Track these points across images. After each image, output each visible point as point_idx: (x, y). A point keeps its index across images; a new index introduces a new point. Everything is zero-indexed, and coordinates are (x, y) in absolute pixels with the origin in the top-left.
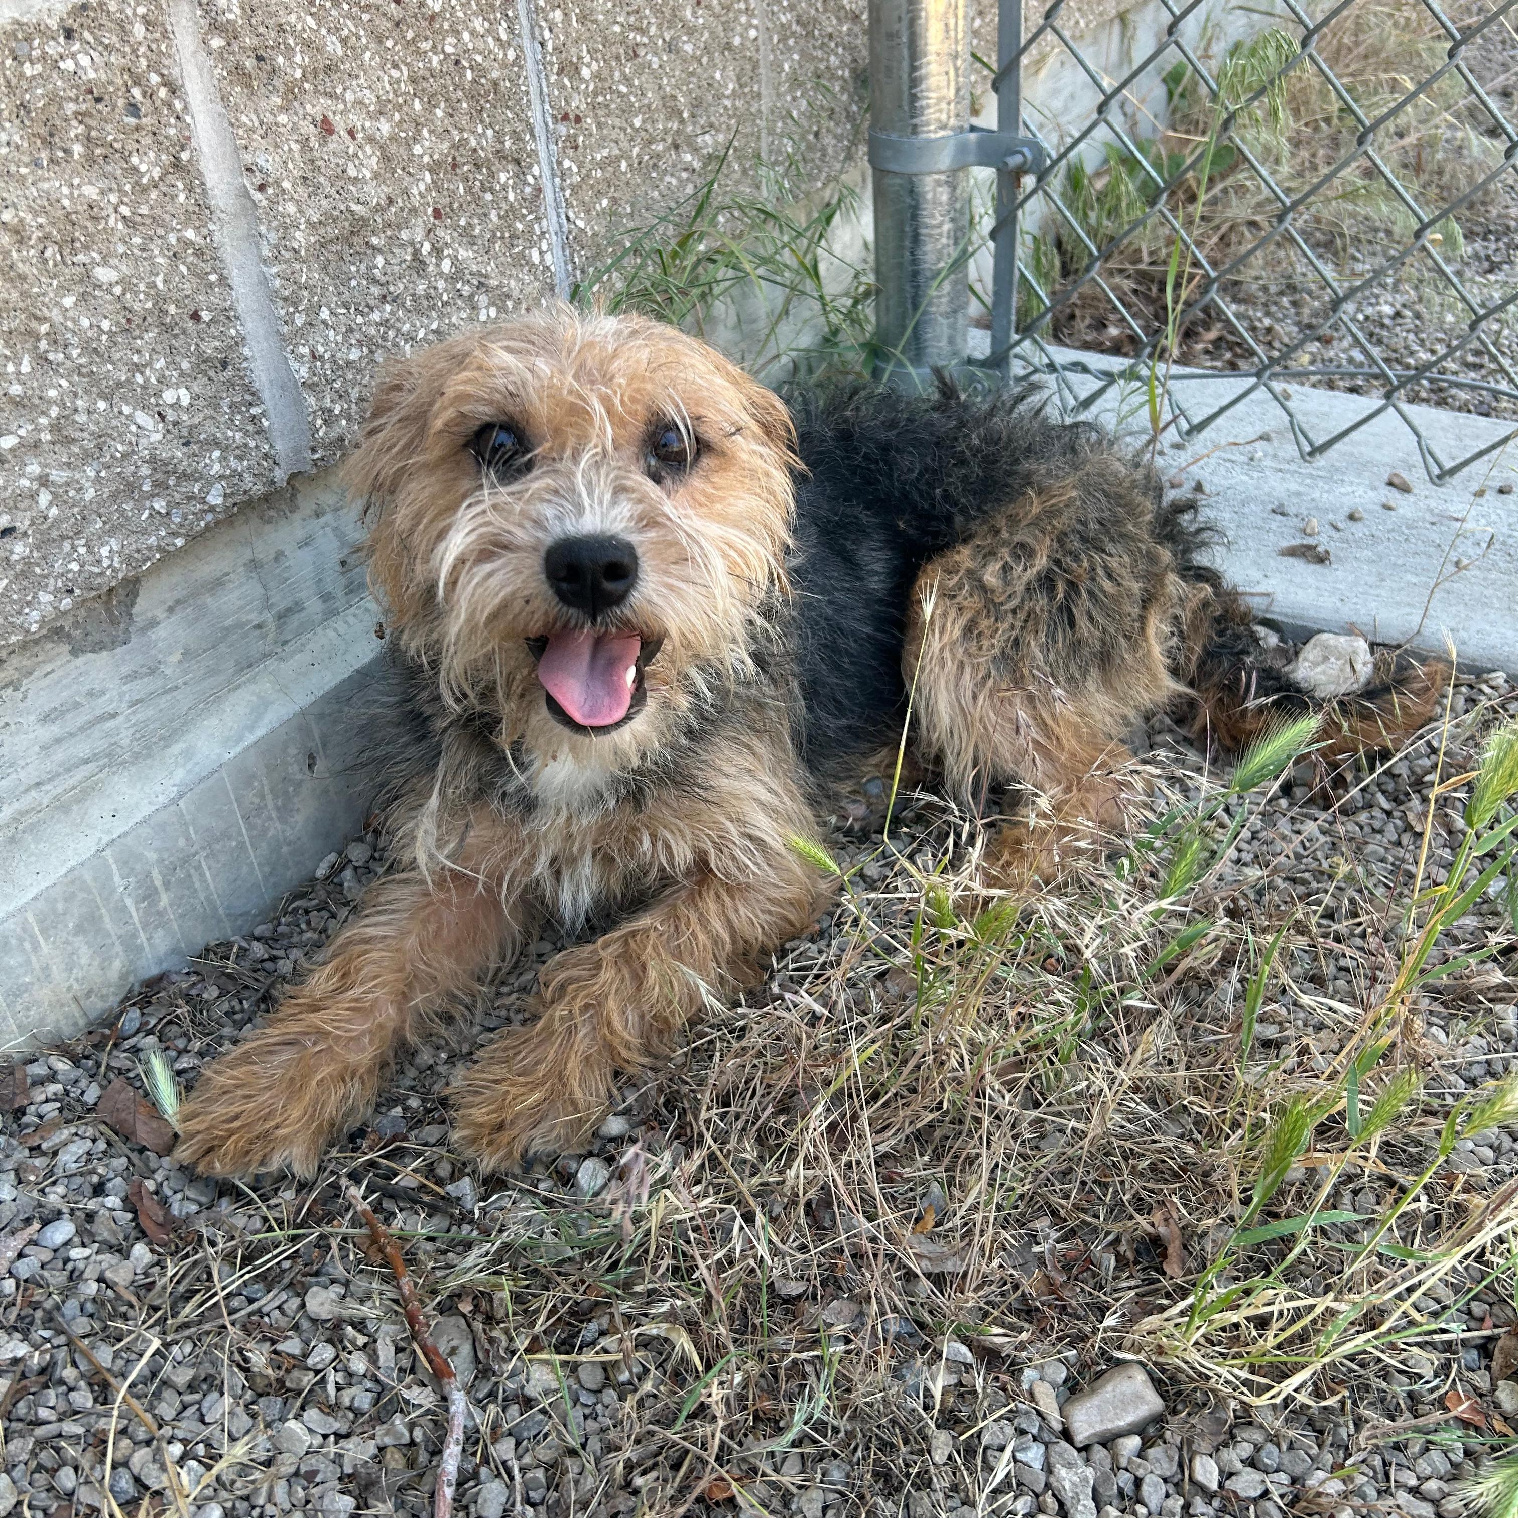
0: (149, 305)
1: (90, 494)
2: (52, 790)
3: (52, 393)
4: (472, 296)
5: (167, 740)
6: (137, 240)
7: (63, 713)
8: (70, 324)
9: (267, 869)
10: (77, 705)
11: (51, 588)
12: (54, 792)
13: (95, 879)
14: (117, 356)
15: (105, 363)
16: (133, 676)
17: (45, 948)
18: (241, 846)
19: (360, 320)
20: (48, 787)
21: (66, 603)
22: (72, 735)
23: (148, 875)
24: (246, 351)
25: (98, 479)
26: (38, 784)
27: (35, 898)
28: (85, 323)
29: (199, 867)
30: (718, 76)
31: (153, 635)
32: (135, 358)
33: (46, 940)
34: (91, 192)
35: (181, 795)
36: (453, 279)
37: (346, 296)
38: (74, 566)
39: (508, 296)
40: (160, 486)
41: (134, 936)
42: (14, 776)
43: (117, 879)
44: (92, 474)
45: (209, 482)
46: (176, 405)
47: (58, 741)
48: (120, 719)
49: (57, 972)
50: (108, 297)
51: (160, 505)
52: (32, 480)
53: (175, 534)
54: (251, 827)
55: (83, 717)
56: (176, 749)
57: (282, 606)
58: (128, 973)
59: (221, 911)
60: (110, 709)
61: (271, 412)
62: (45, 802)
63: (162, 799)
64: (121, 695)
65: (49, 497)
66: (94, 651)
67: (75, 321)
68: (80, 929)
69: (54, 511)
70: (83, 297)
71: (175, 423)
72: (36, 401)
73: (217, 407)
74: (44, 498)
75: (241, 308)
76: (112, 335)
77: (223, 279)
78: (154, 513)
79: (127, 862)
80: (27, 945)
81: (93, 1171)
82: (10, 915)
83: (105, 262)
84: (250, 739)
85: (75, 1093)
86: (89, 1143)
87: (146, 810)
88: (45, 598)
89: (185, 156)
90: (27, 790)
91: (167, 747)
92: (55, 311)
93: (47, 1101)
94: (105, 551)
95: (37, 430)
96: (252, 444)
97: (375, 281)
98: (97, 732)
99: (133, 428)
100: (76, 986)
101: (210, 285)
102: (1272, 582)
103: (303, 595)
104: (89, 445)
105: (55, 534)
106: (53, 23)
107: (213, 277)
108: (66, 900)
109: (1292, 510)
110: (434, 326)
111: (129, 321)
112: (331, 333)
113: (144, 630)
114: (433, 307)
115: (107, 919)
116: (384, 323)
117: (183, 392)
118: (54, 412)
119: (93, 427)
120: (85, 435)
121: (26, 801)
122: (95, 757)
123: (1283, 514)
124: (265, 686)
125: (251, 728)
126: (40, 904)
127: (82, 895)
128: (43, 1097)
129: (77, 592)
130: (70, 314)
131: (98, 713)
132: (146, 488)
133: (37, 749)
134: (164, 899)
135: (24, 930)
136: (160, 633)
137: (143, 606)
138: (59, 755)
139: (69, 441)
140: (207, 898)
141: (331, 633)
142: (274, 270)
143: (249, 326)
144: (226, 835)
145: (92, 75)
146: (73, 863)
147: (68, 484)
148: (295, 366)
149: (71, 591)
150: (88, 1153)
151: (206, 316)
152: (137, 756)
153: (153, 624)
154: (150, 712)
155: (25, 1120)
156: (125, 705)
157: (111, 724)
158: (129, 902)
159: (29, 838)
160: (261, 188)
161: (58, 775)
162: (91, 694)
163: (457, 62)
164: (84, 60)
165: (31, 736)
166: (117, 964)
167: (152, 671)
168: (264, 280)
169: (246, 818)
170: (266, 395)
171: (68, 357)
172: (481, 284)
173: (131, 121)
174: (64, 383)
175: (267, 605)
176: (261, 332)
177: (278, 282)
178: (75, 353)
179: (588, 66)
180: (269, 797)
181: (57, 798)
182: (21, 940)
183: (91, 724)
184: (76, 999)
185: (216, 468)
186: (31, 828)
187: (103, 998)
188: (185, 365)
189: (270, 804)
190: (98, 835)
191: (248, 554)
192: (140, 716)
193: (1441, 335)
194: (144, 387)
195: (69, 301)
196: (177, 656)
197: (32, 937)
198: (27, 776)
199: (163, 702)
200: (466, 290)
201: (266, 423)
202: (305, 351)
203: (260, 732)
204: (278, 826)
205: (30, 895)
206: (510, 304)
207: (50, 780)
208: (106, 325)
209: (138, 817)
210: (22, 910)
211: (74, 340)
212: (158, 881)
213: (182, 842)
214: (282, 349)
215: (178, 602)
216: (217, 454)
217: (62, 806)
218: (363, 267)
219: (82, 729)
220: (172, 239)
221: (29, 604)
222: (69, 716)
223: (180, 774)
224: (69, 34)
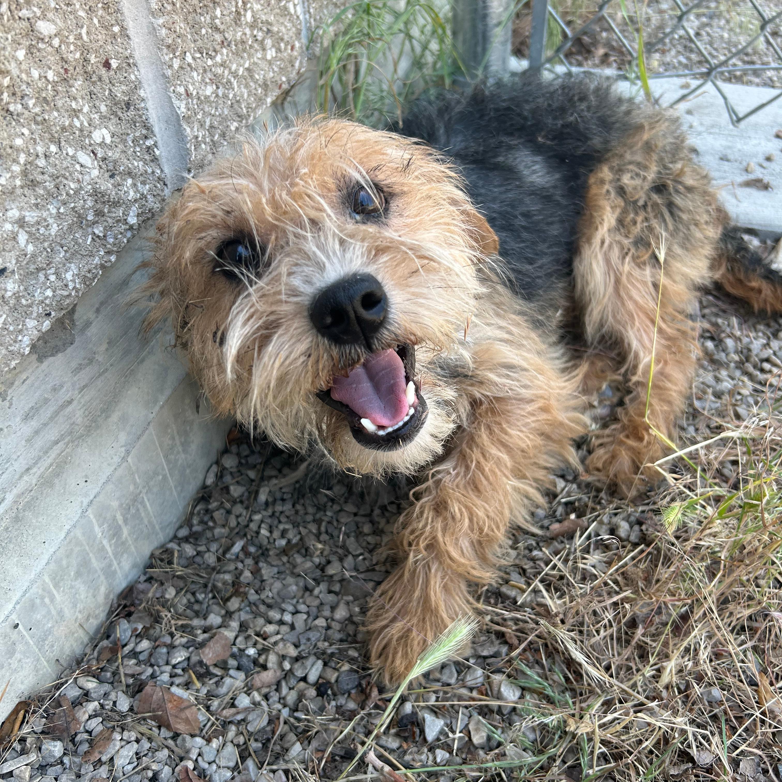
0: (78, 55)
1: (54, 229)
2: (37, 471)
3: (19, 142)
4: (263, 40)
5: (107, 412)
7: (37, 410)
8: (24, 76)
9: (179, 489)
10: (46, 401)
11: (35, 315)
12: (39, 473)
13: (84, 534)
14: (60, 103)
15: (51, 110)
16: (80, 368)
17: (58, 597)
18: (165, 477)
19: (210, 62)
20: (35, 470)
21: (47, 325)
22: (45, 425)
23: (114, 519)
24: (142, 93)
25: (59, 216)
26: (28, 469)
27: (47, 564)
28: (35, 74)
29: (142, 502)
31: (89, 333)
32: (74, 105)
33: (58, 591)
35: (128, 453)
36: (252, 26)
37: (200, 43)
38: (49, 293)
39: (282, 39)
40: (99, 213)
41: (110, 565)
42: (11, 469)
43: (97, 529)
44: (54, 211)
45: (128, 205)
46: (103, 144)
47: (37, 432)
48: (75, 403)
49: (67, 613)
50: (50, 49)
51: (99, 230)
52: (13, 223)
53: (109, 253)
54: (168, 462)
55: (51, 409)
56: (115, 417)
58: (109, 592)
59: (157, 527)
60: (67, 398)
61: (160, 144)
62: (34, 482)
63: (116, 461)
64: (73, 385)
65: (26, 237)
66: (52, 355)
67: (28, 73)
68: (78, 574)
69: (30, 248)
70: (30, 50)
71: (104, 159)
72: (9, 151)
73: (124, 142)
74: (22, 238)
75: (137, 55)
76: (55, 83)
77: (123, 29)
78: (96, 237)
79: (101, 514)
80: (47, 600)
81: (147, 768)
82: (33, 582)
83: (44, 17)
84: (163, 398)
85: (109, 705)
86: (135, 745)
87: (107, 472)
88: (31, 323)
90: (21, 477)
91: (107, 417)
92: (13, 65)
93: (90, 717)
94: (69, 276)
95: (13, 177)
96: (150, 171)
97: (217, 29)
98: (61, 418)
99: (78, 167)
100: (80, 616)
101: (114, 37)
102: (745, 204)
104: (50, 185)
105: (32, 267)
107: (116, 29)
108: (68, 557)
109: (731, 157)
110: (247, 65)
111: (66, 71)
112: (195, 74)
113: (82, 331)
114: (244, 50)
115: (93, 561)
116: (223, 65)
117: (104, 131)
118: (22, 158)
119: (51, 170)
120: (46, 177)
121: (21, 486)
122: (62, 437)
123: (728, 160)
125: (161, 390)
126: (52, 566)
127: (77, 549)
128: (87, 716)
129: (53, 313)
130: (23, 67)
131: (60, 403)
132: (90, 218)
133: (23, 442)
134: (125, 532)
135: (44, 590)
136: (93, 330)
138: (39, 443)
139: (33, 184)
140: (150, 522)
142: (161, 21)
143: (142, 71)
144: (156, 473)
146: (67, 527)
147: (38, 223)
148: (176, 103)
149: (49, 315)
150: (137, 754)
151: (114, 63)
153: (88, 324)
154: (92, 393)
155: (78, 738)
156: (77, 392)
157: (70, 409)
158: (105, 542)
159: (29, 514)
161: (40, 458)
162: (54, 389)
165: (19, 434)
166: (103, 590)
167: (91, 361)
168: (153, 30)
169: (166, 457)
170: (156, 129)
171: (26, 107)
172: (269, 31)
174: (26, 131)
176: (151, 76)
177: (164, 31)
178: (31, 103)
180: (177, 438)
181: (41, 476)
182: (42, 598)
183: (57, 413)
184: (81, 625)
185: (132, 193)
186: (29, 505)
187: (96, 617)
188: (103, 108)
189: (178, 442)
190: (80, 499)
192: (87, 398)
193: (724, 45)
194: (81, 130)
195: (21, 54)
196: (105, 346)
197: (50, 592)
198: (19, 466)
199: (100, 383)
200: (260, 35)
201: (157, 152)
202: (181, 90)
203: (167, 392)
204: (183, 456)
205: (44, 562)
206: (282, 45)
207: (36, 463)
208: (51, 75)
209: (103, 479)
210: (40, 575)
211: (28, 91)
212: (121, 522)
213: (132, 488)
214: (166, 89)
215: (102, 304)
216: (130, 181)
217: (45, 482)
218: (208, 17)
219: (52, 418)
221: (20, 331)
222: (41, 411)
223: (123, 437)
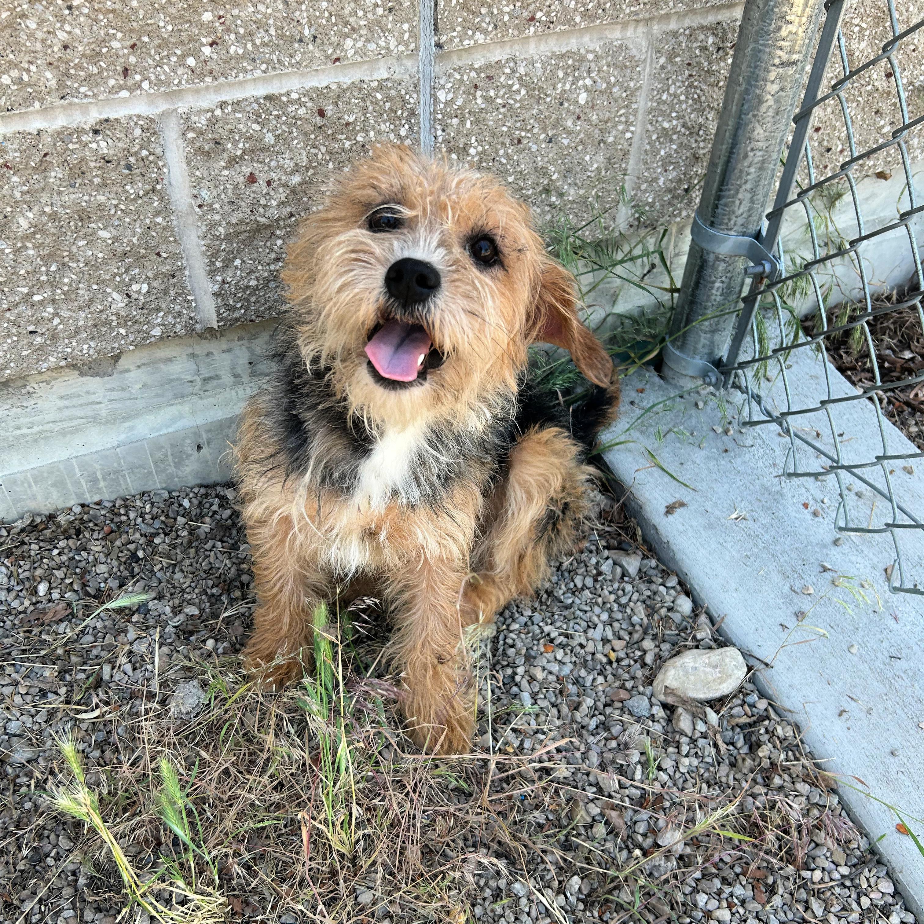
0: (128, 249)
1: (81, 323)
3: (66, 280)
5: (125, 419)
6: (127, 220)
7: (71, 398)
8: (81, 253)
10: (79, 396)
11: (55, 356)
12: (62, 427)
13: (65, 469)
14: (106, 268)
15: (98, 270)
16: (112, 390)
17: (35, 488)
19: (261, 268)
20: (59, 424)
21: (63, 363)
22: (75, 406)
23: (95, 473)
24: (186, 273)
25: (86, 318)
26: (54, 422)
27: (32, 469)
28: (90, 253)
29: (124, 476)
30: (587, 158)
31: (127, 375)
32: (117, 270)
33: (36, 485)
34: (101, 198)
35: (119, 446)
38: (69, 350)
40: (122, 324)
41: (83, 494)
43: (77, 470)
44: (83, 315)
45: (153, 326)
46: (139, 292)
47: (67, 407)
48: (102, 405)
50: (104, 244)
51: (122, 331)
52: (49, 314)
53: (129, 344)
54: (157, 466)
55: (81, 401)
56: (127, 424)
57: (207, 376)
60: (97, 400)
62: (55, 430)
63: (109, 446)
64: (105, 396)
65: (59, 321)
66: (92, 376)
67: (84, 252)
68: (54, 485)
69: (61, 327)
70: (91, 242)
71: (136, 299)
72: (56, 283)
73: (166, 293)
74: (56, 321)
75: (185, 254)
76: (105, 259)
77: (176, 240)
78: (119, 334)
79: (83, 466)
80: (26, 485)
82: (19, 472)
83: (105, 228)
84: (165, 431)
87: (99, 448)
88: (52, 359)
89: (159, 187)
90: (48, 423)
91: (123, 422)
92: (73, 247)
94: (86, 347)
95: (55, 294)
96: (185, 312)
98: (89, 408)
99: (110, 299)
101: (169, 242)
103: (222, 373)
104: (83, 303)
106: (87, 128)
107: (171, 239)
108: (49, 473)
111: (115, 255)
112: (238, 272)
113: (121, 372)
115: (69, 485)
117: (144, 286)
118: (66, 288)
119: (86, 297)
120: (82, 299)
121: (47, 427)
122: (87, 417)
124: (186, 408)
125: (168, 427)
126: (35, 472)
127: (57, 473)
129: (69, 360)
130: (82, 249)
131: (91, 400)
132: (114, 324)
133: (55, 408)
134: (102, 484)
135: (25, 479)
136: (133, 375)
137: (123, 363)
138: (67, 413)
139: (73, 300)
140: (127, 488)
141: (233, 393)
142: (204, 242)
143: (190, 262)
144: (142, 467)
145: (105, 151)
146: (54, 459)
147: (70, 318)
148: (212, 284)
149: (65, 359)
151: (164, 255)
152: (107, 422)
153: (127, 371)
154: (120, 405)
156: (106, 400)
157: (97, 406)
158: (82, 481)
159: (43, 442)
160: (200, 206)
161: (65, 420)
162: (88, 393)
163: (363, 146)
164: (103, 144)
165: (53, 403)
167: (124, 390)
169: (155, 463)
170: (196, 293)
171: (78, 266)
173: (127, 172)
174: (74, 277)
175: (198, 373)
176: (197, 266)
177: (205, 248)
178: (81, 265)
179: (475, 148)
180: (170, 457)
181: (62, 429)
182: (23, 483)
183: (87, 404)
185: (160, 320)
186: (46, 438)
188: (150, 274)
189: (170, 460)
190: (74, 451)
191: (190, 351)
192: (113, 406)
194: (120, 282)
195: (82, 243)
196: (139, 386)
197: (29, 482)
198: (50, 417)
199: (128, 403)
201: (194, 305)
202: (219, 278)
203: (170, 430)
204: (174, 469)
205: (31, 467)
207: (61, 421)
208: (101, 255)
209: (94, 450)
210: (25, 472)
211: (82, 260)
212: (100, 476)
213: (115, 465)
214: (206, 276)
215: (144, 364)
216: (161, 314)
217: (63, 433)
219: (81, 405)
220: (148, 221)
221: (43, 360)
222: (74, 399)
223: (122, 437)
224: (96, 132)
